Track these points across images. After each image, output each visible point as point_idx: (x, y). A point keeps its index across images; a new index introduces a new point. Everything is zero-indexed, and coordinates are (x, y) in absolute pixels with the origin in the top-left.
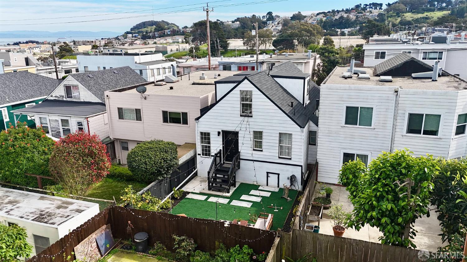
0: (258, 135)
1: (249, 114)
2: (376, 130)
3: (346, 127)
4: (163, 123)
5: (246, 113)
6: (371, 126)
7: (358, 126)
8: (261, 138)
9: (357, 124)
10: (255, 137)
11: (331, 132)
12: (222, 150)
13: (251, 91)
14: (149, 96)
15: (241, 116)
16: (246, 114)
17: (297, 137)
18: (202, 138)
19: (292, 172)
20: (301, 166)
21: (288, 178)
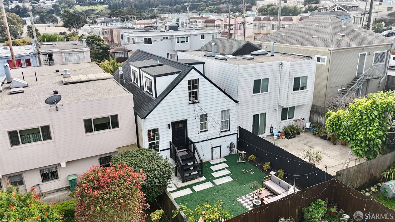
0: (204, 117)
1: (195, 101)
2: (270, 93)
3: (255, 95)
4: (86, 133)
5: (192, 100)
6: (268, 91)
7: (261, 93)
8: (206, 119)
9: (260, 92)
10: (201, 120)
11: (245, 102)
13: (197, 80)
14: (62, 105)
15: (189, 104)
16: (193, 102)
17: (233, 111)
19: (230, 141)
20: (237, 133)
21: (228, 147)
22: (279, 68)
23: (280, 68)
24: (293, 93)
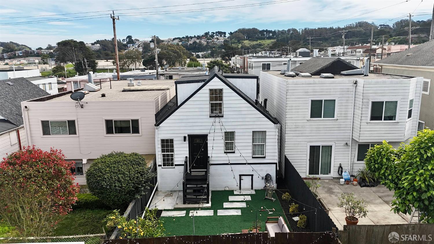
0: (229, 136)
1: (218, 114)
2: (338, 121)
3: (312, 120)
4: (107, 134)
5: (215, 113)
6: (334, 118)
7: (322, 118)
8: (233, 138)
10: (226, 139)
11: (297, 126)
12: (188, 156)
13: (221, 90)
15: (210, 117)
16: (216, 115)
17: (271, 134)
18: (163, 146)
19: (267, 171)
20: (276, 164)
21: (263, 178)
22: (352, 87)
23: (354, 88)
24: (369, 123)
